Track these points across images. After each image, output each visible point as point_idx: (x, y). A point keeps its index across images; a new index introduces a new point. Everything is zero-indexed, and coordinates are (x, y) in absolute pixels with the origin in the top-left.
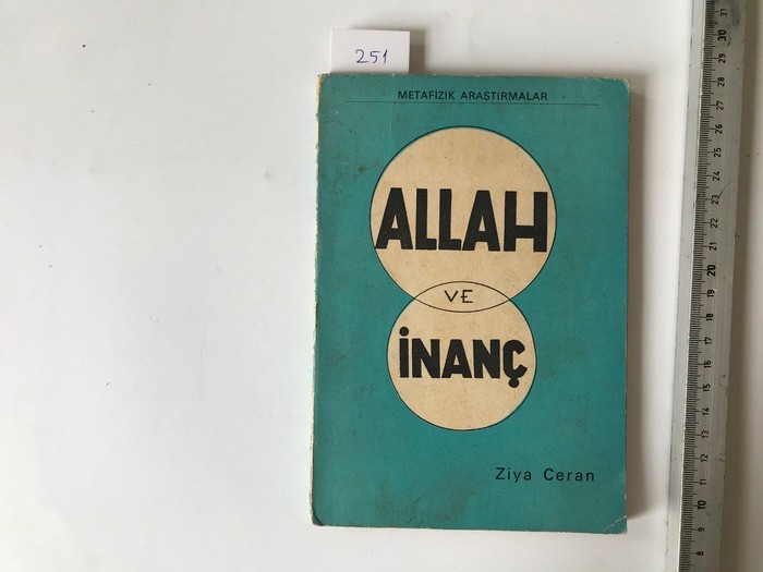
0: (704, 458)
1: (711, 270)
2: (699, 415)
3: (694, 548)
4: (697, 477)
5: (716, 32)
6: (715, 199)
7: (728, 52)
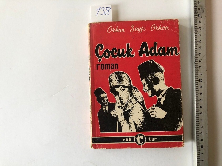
0: (202, 133)
1: (200, 80)
2: (200, 121)
3: (201, 159)
4: (200, 139)
5: (197, 15)
6: (200, 61)
7: (201, 20)
